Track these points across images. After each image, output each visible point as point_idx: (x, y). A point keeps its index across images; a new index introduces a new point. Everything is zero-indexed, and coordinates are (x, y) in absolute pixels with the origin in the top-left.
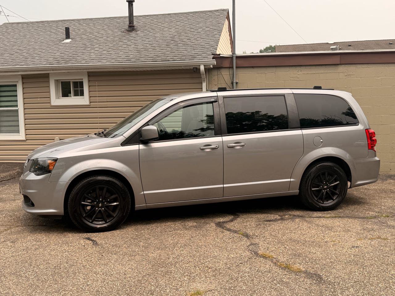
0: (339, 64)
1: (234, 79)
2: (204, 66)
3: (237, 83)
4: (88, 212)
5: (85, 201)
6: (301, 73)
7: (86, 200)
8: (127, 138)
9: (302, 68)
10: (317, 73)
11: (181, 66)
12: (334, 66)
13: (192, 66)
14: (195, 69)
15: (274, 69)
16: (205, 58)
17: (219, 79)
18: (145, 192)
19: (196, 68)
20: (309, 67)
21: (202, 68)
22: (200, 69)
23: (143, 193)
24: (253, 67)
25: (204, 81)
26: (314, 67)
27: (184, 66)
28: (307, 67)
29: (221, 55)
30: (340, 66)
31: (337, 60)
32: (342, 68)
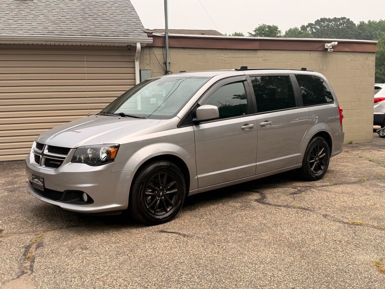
0: (257, 50)
1: (167, 59)
2: (141, 43)
3: (169, 63)
4: (150, 203)
5: (147, 191)
6: (227, 56)
7: (148, 189)
8: (181, 118)
9: (228, 51)
10: (240, 57)
11: (115, 43)
12: (254, 51)
13: (127, 43)
14: (129, 47)
15: (203, 51)
16: (140, 36)
17: (151, 59)
18: (199, 176)
19: (131, 45)
20: (234, 51)
21: (139, 46)
22: (136, 47)
23: (196, 177)
24: (184, 48)
25: (137, 59)
26: (238, 51)
27: (118, 43)
28: (232, 51)
29: (153, 34)
30: (259, 51)
31: (256, 45)
32: (260, 54)
